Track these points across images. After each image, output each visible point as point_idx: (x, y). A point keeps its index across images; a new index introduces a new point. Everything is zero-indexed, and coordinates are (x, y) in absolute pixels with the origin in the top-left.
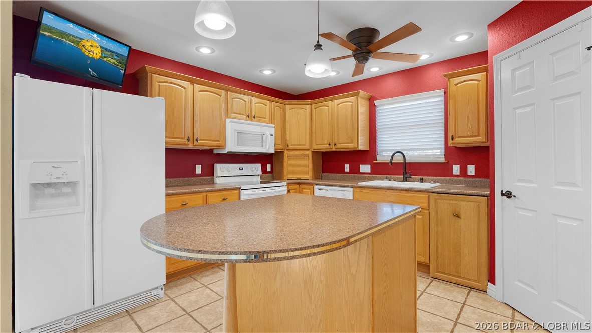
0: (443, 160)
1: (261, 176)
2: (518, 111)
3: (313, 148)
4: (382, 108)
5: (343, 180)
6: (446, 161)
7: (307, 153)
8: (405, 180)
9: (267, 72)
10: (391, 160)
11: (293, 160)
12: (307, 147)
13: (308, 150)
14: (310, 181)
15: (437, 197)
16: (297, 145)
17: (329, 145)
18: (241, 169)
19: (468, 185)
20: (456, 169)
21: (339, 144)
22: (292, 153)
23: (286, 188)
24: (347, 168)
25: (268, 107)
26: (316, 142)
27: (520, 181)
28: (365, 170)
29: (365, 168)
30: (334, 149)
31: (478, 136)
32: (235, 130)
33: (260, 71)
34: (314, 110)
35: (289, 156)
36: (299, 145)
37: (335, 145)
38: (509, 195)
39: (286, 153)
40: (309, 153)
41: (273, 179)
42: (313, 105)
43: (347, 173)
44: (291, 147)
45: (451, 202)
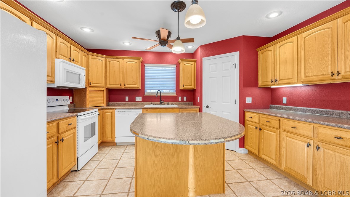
0: (175, 95)
1: (69, 106)
2: (211, 79)
3: (107, 86)
4: (148, 68)
5: (125, 105)
6: (176, 95)
7: (102, 89)
8: (161, 104)
9: (87, 30)
10: (157, 94)
11: (93, 93)
12: (103, 85)
13: (103, 87)
14: (105, 107)
15: (183, 110)
16: (97, 84)
17: (121, 85)
18: (57, 100)
19: (185, 105)
20: (180, 99)
21: (127, 85)
22: (92, 89)
23: (97, 113)
24: (127, 98)
25: (80, 54)
26: (110, 83)
27: (211, 102)
28: (139, 99)
29: (139, 98)
30: (123, 88)
31: (191, 86)
32: (65, 69)
33: (81, 28)
34: (108, 63)
35: (90, 91)
36: (98, 84)
37: (125, 85)
38: (207, 107)
39: (88, 89)
40: (104, 89)
41: (74, 107)
42: (108, 59)
43: (127, 101)
44: (92, 85)
45: (187, 111)
